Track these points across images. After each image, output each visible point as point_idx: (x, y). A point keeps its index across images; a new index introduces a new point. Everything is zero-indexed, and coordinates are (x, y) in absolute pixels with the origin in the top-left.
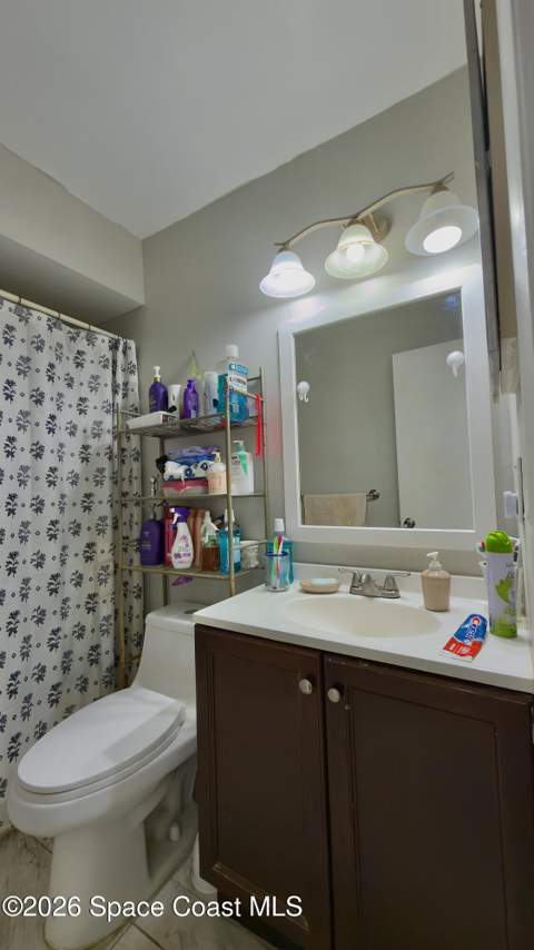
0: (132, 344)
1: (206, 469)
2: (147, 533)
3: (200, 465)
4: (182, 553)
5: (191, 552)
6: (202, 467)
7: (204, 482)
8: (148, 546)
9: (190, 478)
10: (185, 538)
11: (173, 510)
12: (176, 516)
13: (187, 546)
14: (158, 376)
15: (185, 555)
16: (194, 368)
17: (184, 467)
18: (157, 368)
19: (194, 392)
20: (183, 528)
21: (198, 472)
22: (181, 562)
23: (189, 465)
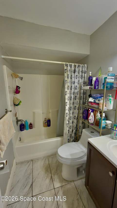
0: (86, 65)
1: (99, 101)
2: (84, 112)
3: (98, 99)
4: (91, 119)
5: (94, 120)
6: (98, 100)
7: (98, 104)
8: (84, 115)
9: (95, 103)
10: (92, 116)
11: (90, 109)
12: (91, 111)
13: (93, 118)
14: (91, 75)
15: (92, 120)
16: (100, 72)
17: (94, 99)
18: (91, 72)
19: (98, 81)
20: (92, 114)
21: (97, 102)
22: (91, 121)
23: (95, 99)
